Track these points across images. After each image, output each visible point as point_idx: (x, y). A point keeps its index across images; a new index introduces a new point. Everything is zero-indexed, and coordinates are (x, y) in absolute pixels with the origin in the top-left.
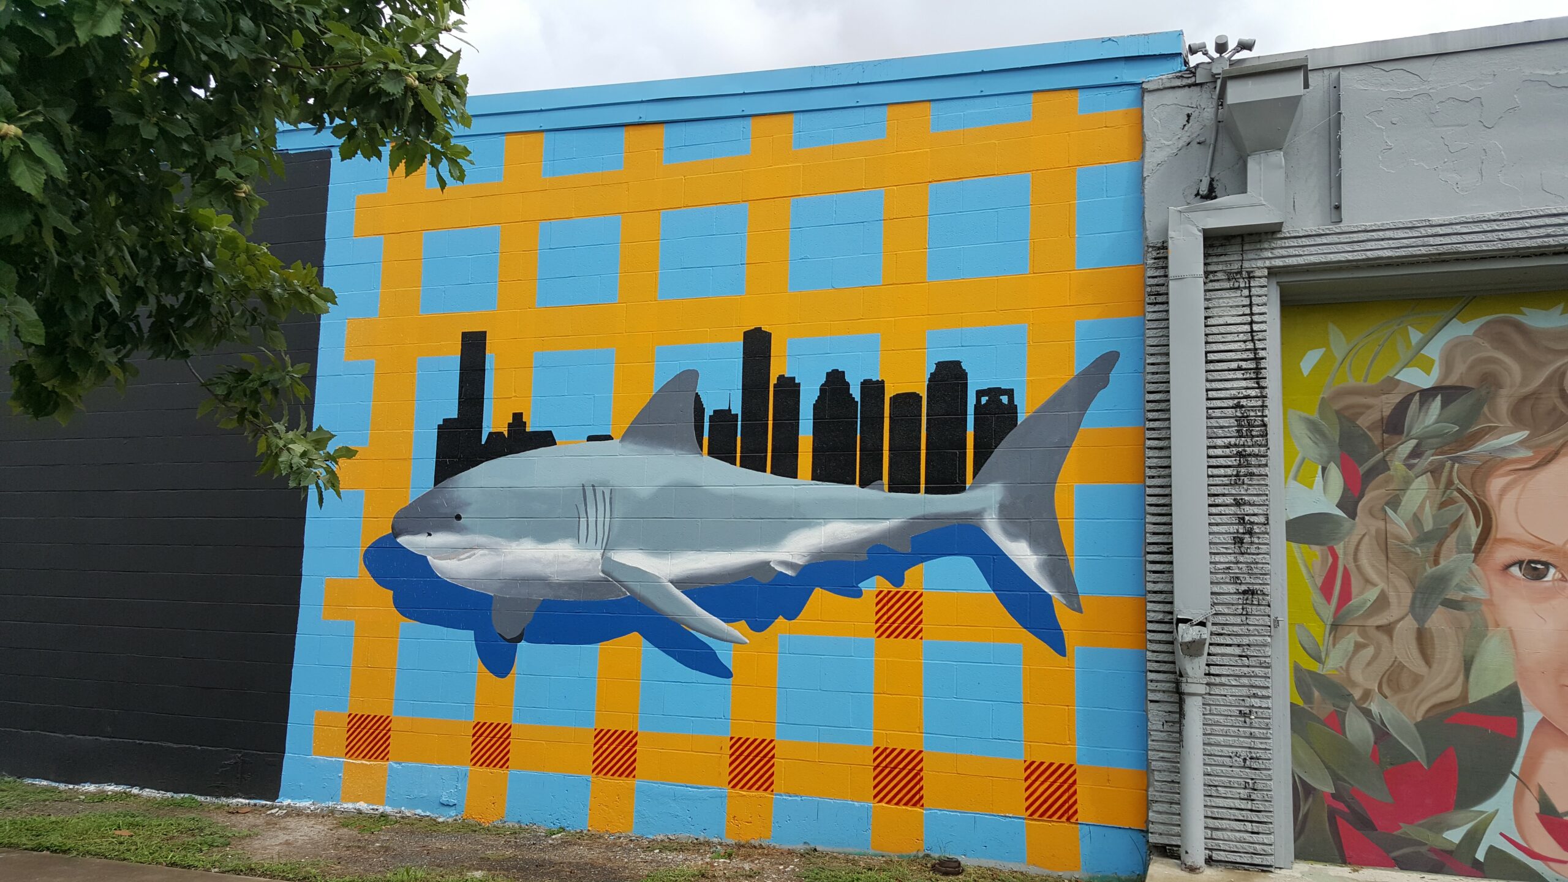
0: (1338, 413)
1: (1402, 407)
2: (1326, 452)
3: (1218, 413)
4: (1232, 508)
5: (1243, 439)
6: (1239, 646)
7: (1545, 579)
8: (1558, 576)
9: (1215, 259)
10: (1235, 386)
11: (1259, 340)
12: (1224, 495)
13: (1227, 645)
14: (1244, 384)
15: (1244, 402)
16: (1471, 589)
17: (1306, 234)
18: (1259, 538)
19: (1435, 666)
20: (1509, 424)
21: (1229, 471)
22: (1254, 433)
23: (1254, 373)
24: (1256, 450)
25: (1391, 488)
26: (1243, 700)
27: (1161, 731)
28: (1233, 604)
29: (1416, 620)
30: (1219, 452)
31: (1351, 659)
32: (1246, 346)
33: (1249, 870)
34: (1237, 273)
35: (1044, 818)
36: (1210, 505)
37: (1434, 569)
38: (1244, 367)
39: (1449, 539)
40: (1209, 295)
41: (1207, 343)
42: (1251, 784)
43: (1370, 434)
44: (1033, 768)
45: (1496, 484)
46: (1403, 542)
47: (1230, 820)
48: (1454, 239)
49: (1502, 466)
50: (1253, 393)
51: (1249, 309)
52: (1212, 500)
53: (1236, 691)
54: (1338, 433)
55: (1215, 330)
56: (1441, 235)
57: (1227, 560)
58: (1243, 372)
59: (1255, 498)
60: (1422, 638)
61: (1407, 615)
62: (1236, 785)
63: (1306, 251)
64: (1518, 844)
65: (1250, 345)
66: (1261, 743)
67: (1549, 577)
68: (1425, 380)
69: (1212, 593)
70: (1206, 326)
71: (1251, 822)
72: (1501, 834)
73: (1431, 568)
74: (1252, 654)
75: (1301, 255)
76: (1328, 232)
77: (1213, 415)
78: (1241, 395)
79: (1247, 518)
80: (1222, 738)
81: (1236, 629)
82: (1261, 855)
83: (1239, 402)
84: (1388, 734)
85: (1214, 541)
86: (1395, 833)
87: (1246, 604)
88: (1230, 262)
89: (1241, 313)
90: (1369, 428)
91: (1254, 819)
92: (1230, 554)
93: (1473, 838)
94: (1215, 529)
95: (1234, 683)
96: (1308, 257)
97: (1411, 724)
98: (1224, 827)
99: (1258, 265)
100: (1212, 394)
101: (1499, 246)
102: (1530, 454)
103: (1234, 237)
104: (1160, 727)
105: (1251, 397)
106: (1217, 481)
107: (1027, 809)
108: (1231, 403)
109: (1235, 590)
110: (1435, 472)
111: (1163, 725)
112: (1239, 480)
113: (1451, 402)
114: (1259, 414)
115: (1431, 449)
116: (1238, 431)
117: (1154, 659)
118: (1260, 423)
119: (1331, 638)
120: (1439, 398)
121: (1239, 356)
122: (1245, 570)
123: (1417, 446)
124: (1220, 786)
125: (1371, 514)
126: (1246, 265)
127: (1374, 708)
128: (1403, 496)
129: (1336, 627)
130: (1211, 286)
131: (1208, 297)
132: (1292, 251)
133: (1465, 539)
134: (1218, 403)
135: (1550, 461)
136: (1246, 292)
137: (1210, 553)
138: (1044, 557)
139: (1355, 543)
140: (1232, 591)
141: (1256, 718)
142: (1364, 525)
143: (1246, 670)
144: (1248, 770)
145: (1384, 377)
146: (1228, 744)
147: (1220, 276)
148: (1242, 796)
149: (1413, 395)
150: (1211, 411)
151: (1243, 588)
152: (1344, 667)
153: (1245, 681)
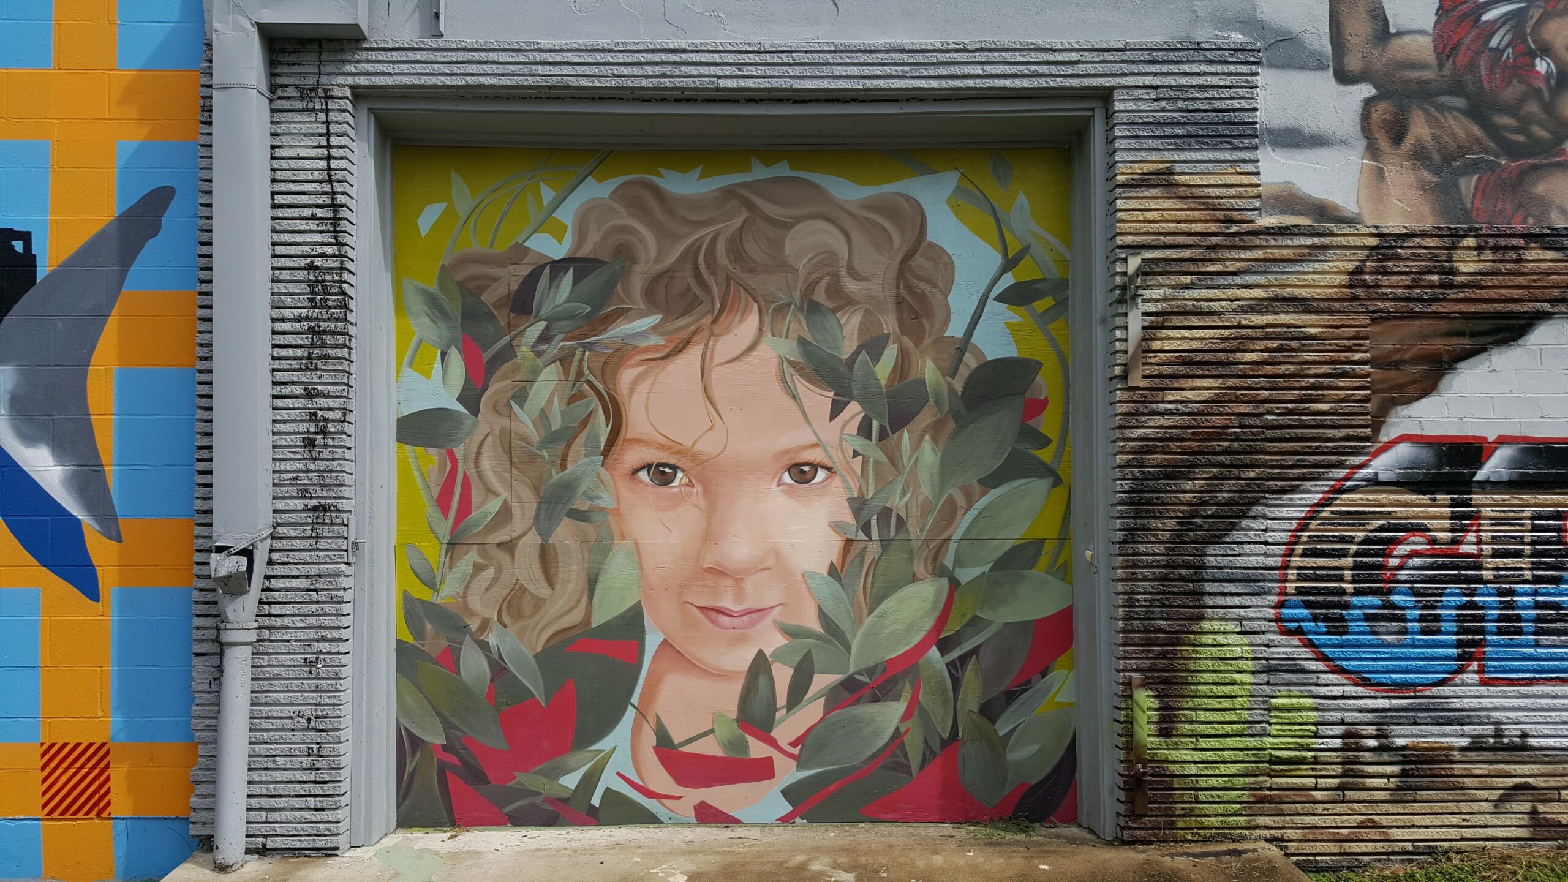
0: (460, 284)
1: (532, 280)
2: (445, 333)
3: (286, 275)
4: (303, 400)
5: (317, 311)
6: (307, 577)
7: (673, 485)
8: (685, 480)
9: (285, 69)
10: (308, 240)
11: (339, 181)
12: (293, 383)
13: (293, 577)
14: (318, 238)
15: (318, 262)
16: (598, 498)
17: (397, 46)
18: (334, 439)
19: (558, 587)
20: (643, 306)
21: (299, 352)
22: (330, 303)
23: (331, 224)
24: (332, 325)
25: (518, 378)
26: (309, 645)
27: (209, 692)
28: (301, 525)
29: (540, 535)
30: (287, 326)
31: (468, 584)
32: (322, 188)
33: (310, 857)
34: (311, 90)
35: (67, 816)
36: (275, 397)
37: (562, 474)
38: (319, 215)
39: (577, 439)
40: (278, 117)
41: (273, 181)
42: (315, 750)
43: (496, 313)
44: (52, 752)
45: (627, 375)
46: (528, 443)
47: (289, 796)
48: (565, 69)
49: (634, 355)
50: (329, 250)
51: (325, 138)
52: (277, 390)
53: (301, 634)
54: (460, 311)
55: (284, 164)
56: (551, 64)
57: (294, 468)
58: (317, 222)
59: (330, 388)
60: (546, 557)
61: (530, 529)
62: (298, 753)
63: (397, 68)
64: (633, 782)
65: (327, 188)
66: (329, 697)
67: (676, 483)
68: (558, 250)
69: (275, 511)
70: (273, 158)
71: (315, 796)
72: (618, 774)
73: (557, 473)
74: (322, 587)
75: (390, 74)
76: (422, 46)
77: (281, 277)
78: (315, 253)
79: (320, 413)
80: (282, 695)
81: (303, 555)
82: (325, 836)
83: (312, 262)
84: (506, 670)
85: (279, 443)
86: (510, 784)
87: (317, 523)
88: (304, 75)
89: (316, 144)
90: (494, 305)
91: (318, 793)
92: (300, 460)
93: (590, 781)
94: (281, 427)
95: (299, 624)
96: (399, 77)
97: (530, 656)
98: (282, 806)
99: (339, 82)
100: (280, 250)
101: (613, 83)
102: (662, 341)
103: (310, 41)
104: (206, 687)
105: (327, 256)
106: (284, 364)
107: (44, 807)
108: (303, 262)
109: (303, 507)
110: (565, 360)
111: (210, 684)
112: (312, 364)
113: (586, 277)
114: (337, 278)
115: (561, 333)
116: (310, 300)
117: (202, 599)
118: (337, 290)
119: (447, 560)
120: (571, 271)
121: (312, 200)
122: (316, 480)
123: (547, 328)
124: (279, 756)
125: (496, 409)
126: (324, 80)
127: (492, 639)
128: (531, 389)
129: (453, 546)
130: (279, 104)
131: (275, 119)
132: (380, 68)
133: (594, 439)
134: (287, 262)
135: (681, 351)
136: (322, 116)
137: (274, 459)
138: (72, 468)
139: (477, 445)
140: (299, 508)
141: (323, 666)
142: (487, 422)
143: (314, 607)
144: (313, 733)
145: (513, 243)
146: (288, 702)
147: (291, 92)
148: (304, 766)
149: (543, 266)
150: (278, 272)
151: (314, 502)
152: (461, 594)
153: (313, 621)
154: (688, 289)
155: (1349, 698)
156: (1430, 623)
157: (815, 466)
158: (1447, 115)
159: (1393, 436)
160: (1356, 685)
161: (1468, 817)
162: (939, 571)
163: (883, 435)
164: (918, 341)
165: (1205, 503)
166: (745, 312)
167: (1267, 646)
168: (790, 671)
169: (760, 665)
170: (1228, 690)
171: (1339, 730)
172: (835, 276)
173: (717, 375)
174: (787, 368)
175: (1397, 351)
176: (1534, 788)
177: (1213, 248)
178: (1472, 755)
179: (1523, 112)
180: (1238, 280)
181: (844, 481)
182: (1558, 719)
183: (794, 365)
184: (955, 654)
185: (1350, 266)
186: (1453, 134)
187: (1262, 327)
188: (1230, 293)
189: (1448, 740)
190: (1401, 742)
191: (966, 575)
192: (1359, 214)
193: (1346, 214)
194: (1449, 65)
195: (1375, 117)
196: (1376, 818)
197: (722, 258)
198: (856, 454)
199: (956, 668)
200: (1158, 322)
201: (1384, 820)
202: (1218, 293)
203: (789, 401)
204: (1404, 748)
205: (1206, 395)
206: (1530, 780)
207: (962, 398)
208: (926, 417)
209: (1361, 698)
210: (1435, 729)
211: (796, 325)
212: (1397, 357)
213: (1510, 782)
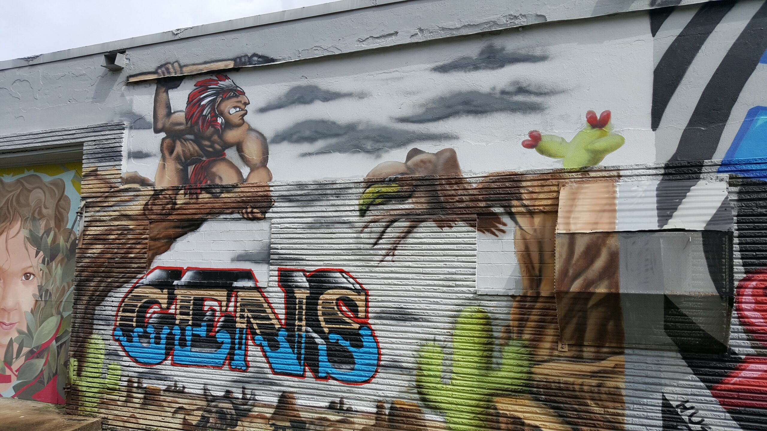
154: (5, 214)
155: (132, 367)
156: (158, 339)
157: (31, 274)
158: (188, 142)
159: (154, 267)
160: (134, 362)
161: (163, 418)
162: (59, 313)
163: (48, 264)
164: (59, 230)
165: (96, 291)
166: (18, 221)
167: (109, 345)
168: (18, 346)
169: (11, 343)
170: (96, 360)
171: (126, 379)
172: (40, 207)
173: (9, 241)
174: (26, 240)
175: (158, 234)
176: (185, 409)
177: (106, 197)
178: (167, 393)
179: (212, 139)
180: (112, 209)
181: (37, 280)
182: (195, 382)
183: (27, 238)
184: (59, 343)
185: (144, 202)
186: (189, 149)
187: (117, 226)
188: (109, 213)
189: (160, 386)
190: (145, 385)
191: (65, 314)
192: (154, 182)
193: (150, 182)
194: (189, 123)
195: (165, 145)
196: (135, 414)
197: (14, 203)
198: (41, 270)
199: (59, 347)
200: (89, 224)
201: (138, 416)
202: (105, 214)
203: (26, 251)
204: (145, 388)
205: (99, 251)
206: (184, 405)
207: (69, 250)
208: (59, 258)
209: (134, 367)
210: (155, 381)
211: (29, 225)
212: (158, 236)
213: (177, 405)
